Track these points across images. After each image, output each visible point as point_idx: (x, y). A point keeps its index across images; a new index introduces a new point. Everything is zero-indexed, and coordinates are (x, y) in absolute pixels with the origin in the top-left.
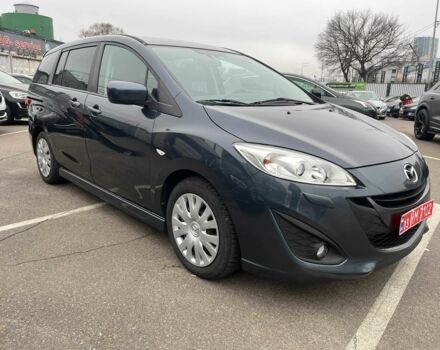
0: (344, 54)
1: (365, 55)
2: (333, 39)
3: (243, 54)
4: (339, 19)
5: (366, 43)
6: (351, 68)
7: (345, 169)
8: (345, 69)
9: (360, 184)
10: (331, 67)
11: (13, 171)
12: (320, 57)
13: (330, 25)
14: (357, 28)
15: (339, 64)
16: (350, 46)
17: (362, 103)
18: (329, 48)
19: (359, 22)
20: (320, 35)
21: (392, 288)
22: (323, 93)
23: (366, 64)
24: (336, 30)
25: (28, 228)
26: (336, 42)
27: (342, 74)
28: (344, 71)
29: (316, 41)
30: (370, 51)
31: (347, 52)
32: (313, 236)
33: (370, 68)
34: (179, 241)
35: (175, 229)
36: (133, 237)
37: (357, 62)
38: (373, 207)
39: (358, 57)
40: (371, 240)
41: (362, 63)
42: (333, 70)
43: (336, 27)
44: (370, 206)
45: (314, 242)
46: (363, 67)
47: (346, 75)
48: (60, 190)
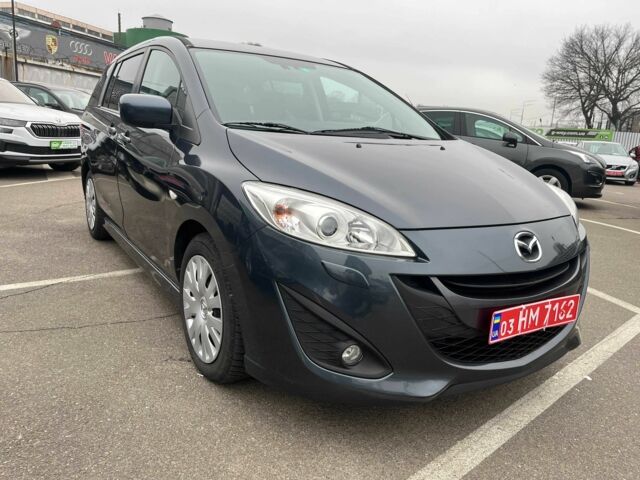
0: (587, 89)
1: (619, 91)
2: (571, 66)
3: (350, 69)
4: (581, 37)
5: (621, 72)
6: (596, 109)
7: (398, 230)
8: (587, 111)
9: (420, 256)
10: (566, 107)
11: (64, 221)
12: (549, 92)
13: (567, 45)
14: (608, 51)
15: (579, 102)
16: (597, 77)
17: (582, 156)
18: (565, 78)
19: (611, 42)
20: (551, 60)
21: (494, 429)
22: (520, 139)
23: (619, 104)
24: (576, 52)
25: (27, 291)
26: (575, 70)
27: (582, 117)
28: (585, 113)
29: (545, 67)
30: (627, 85)
31: (591, 85)
32: (337, 329)
33: (626, 111)
34: (190, 322)
35: (187, 306)
36: (153, 315)
37: (607, 100)
38: (441, 294)
39: (608, 94)
40: (435, 345)
41: (614, 102)
42: (568, 112)
43: (576, 49)
44: (437, 291)
45: (339, 340)
46: (615, 108)
47: (588, 120)
48: (103, 248)
